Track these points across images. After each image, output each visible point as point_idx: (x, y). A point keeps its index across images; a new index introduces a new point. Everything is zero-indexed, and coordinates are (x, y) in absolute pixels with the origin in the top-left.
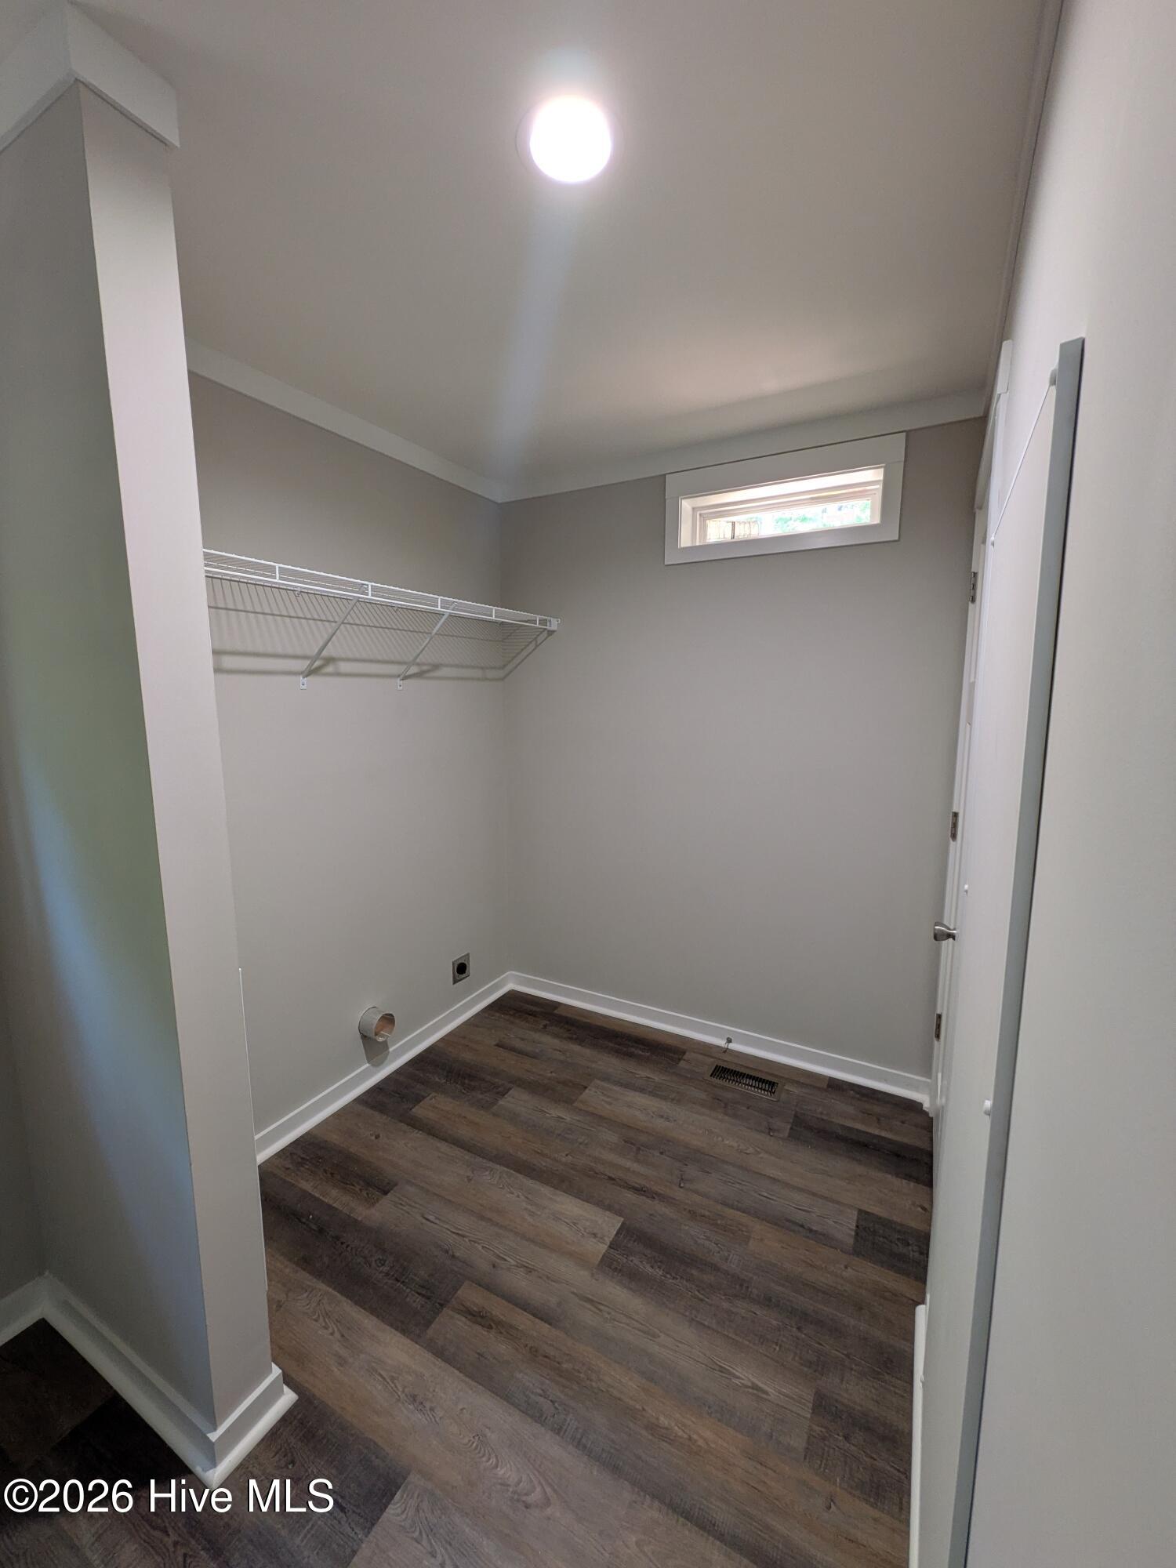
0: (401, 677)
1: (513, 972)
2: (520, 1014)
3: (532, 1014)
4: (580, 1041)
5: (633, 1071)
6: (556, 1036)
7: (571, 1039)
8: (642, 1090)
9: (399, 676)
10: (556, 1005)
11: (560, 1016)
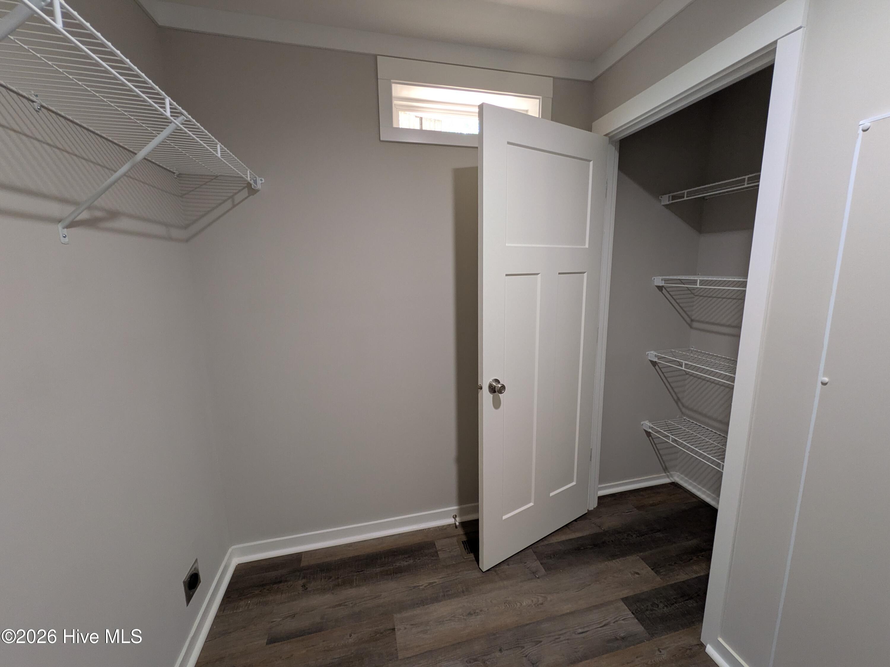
0: (67, 222)
1: (233, 547)
2: (268, 587)
3: (279, 581)
4: (348, 583)
5: (415, 585)
6: (323, 591)
7: (338, 585)
8: (435, 599)
9: (60, 221)
10: (297, 557)
11: (309, 568)
